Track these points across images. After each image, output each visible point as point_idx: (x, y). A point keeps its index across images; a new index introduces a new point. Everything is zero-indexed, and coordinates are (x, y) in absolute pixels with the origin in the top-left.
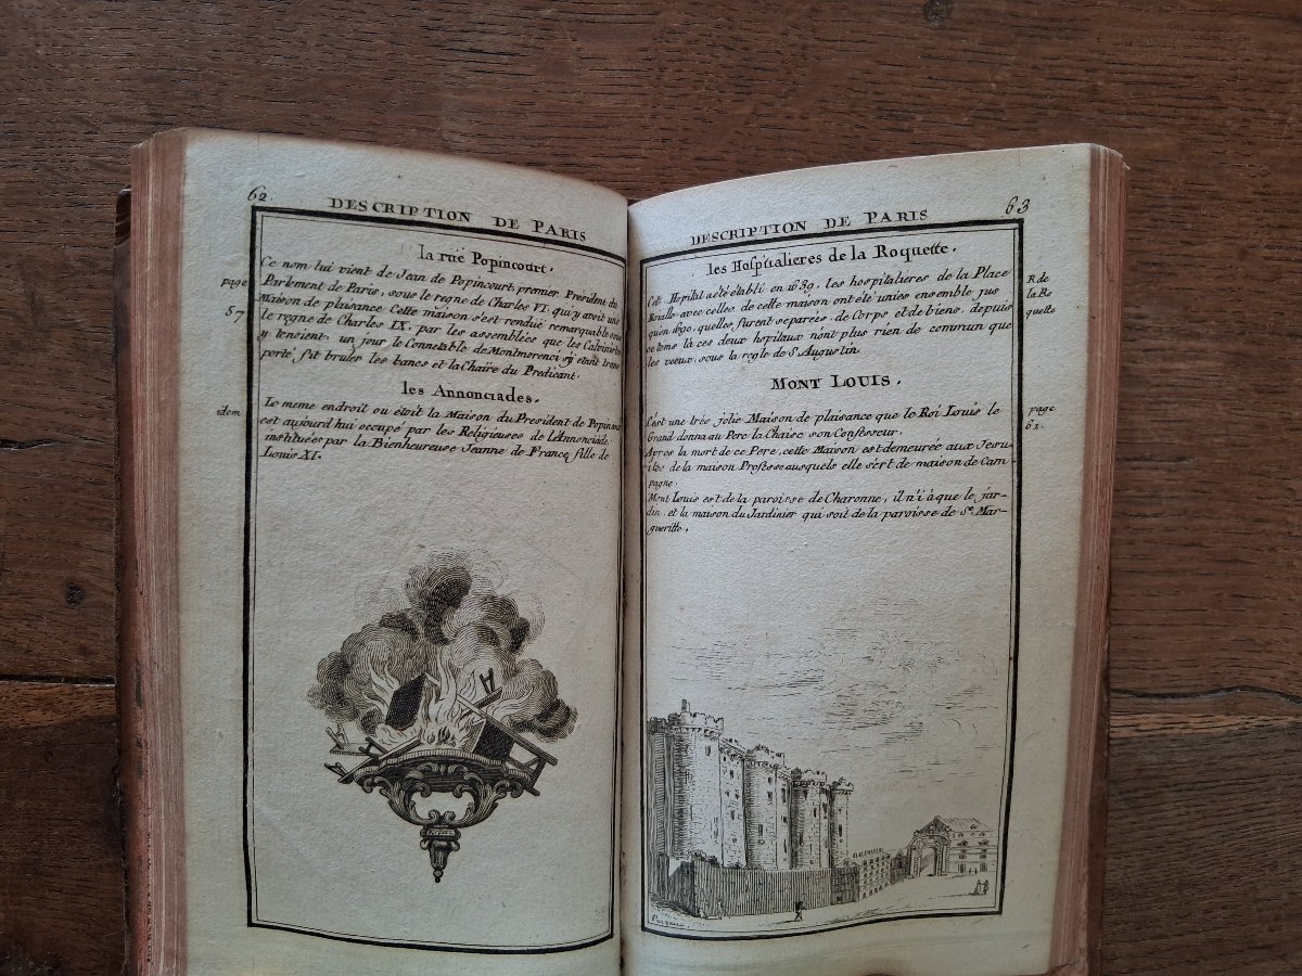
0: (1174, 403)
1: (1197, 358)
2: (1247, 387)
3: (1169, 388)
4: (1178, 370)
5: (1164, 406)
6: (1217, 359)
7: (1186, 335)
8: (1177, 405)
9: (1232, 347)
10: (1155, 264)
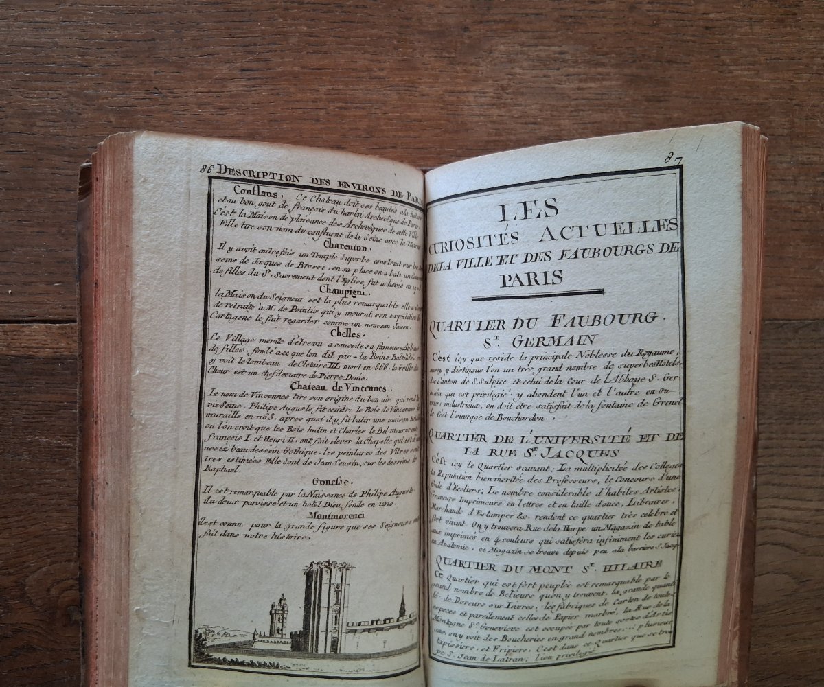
0: (589, 110)
1: (603, 79)
2: (640, 98)
3: (583, 101)
4: (590, 88)
5: (581, 113)
6: (617, 80)
7: (596, 64)
8: (590, 112)
9: (627, 71)
10: (571, 17)
